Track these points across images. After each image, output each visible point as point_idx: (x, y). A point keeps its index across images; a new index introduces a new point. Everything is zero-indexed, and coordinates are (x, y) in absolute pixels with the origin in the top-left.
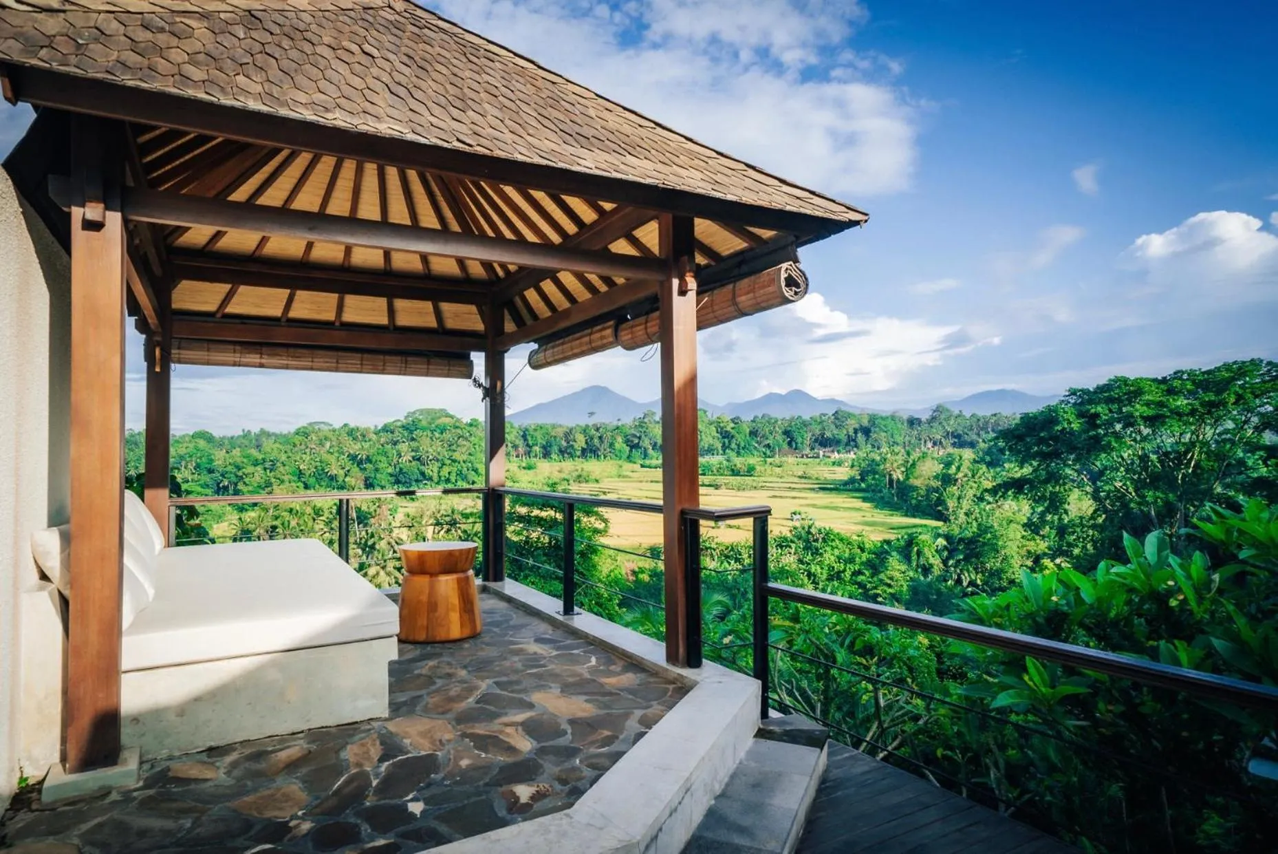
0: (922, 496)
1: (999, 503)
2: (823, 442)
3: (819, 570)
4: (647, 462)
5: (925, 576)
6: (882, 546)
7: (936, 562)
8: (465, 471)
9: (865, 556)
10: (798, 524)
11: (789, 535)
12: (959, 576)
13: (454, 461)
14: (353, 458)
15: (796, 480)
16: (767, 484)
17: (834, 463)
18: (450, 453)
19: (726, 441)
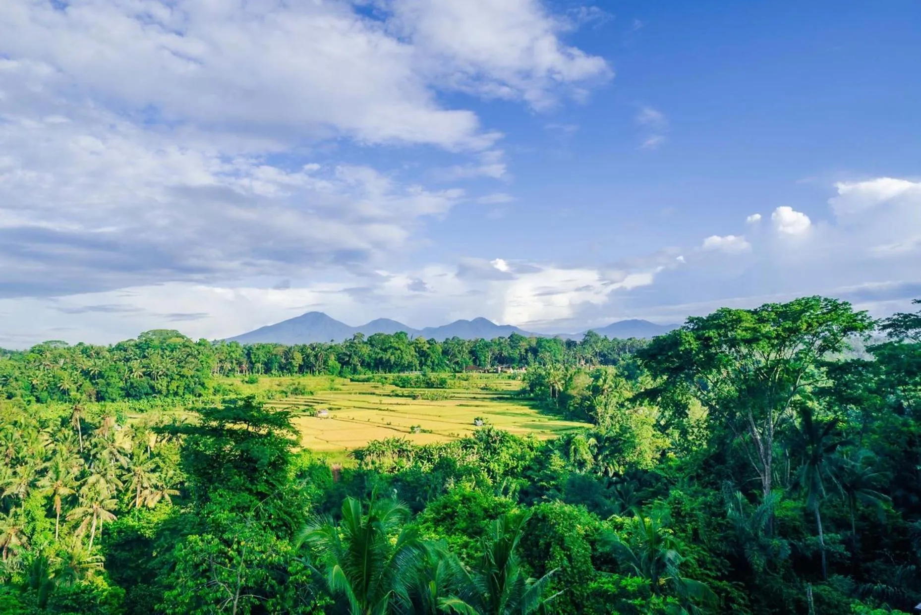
0: (577, 404)
1: (636, 409)
2: (502, 360)
3: (497, 467)
4: (356, 377)
5: (580, 469)
6: (547, 445)
7: (588, 457)
8: (192, 385)
9: (533, 454)
10: (479, 428)
11: (472, 437)
12: (606, 468)
13: (183, 376)
14: (85, 373)
15: (479, 391)
16: (456, 395)
17: (509, 377)
18: (179, 369)
19: (423, 359)
